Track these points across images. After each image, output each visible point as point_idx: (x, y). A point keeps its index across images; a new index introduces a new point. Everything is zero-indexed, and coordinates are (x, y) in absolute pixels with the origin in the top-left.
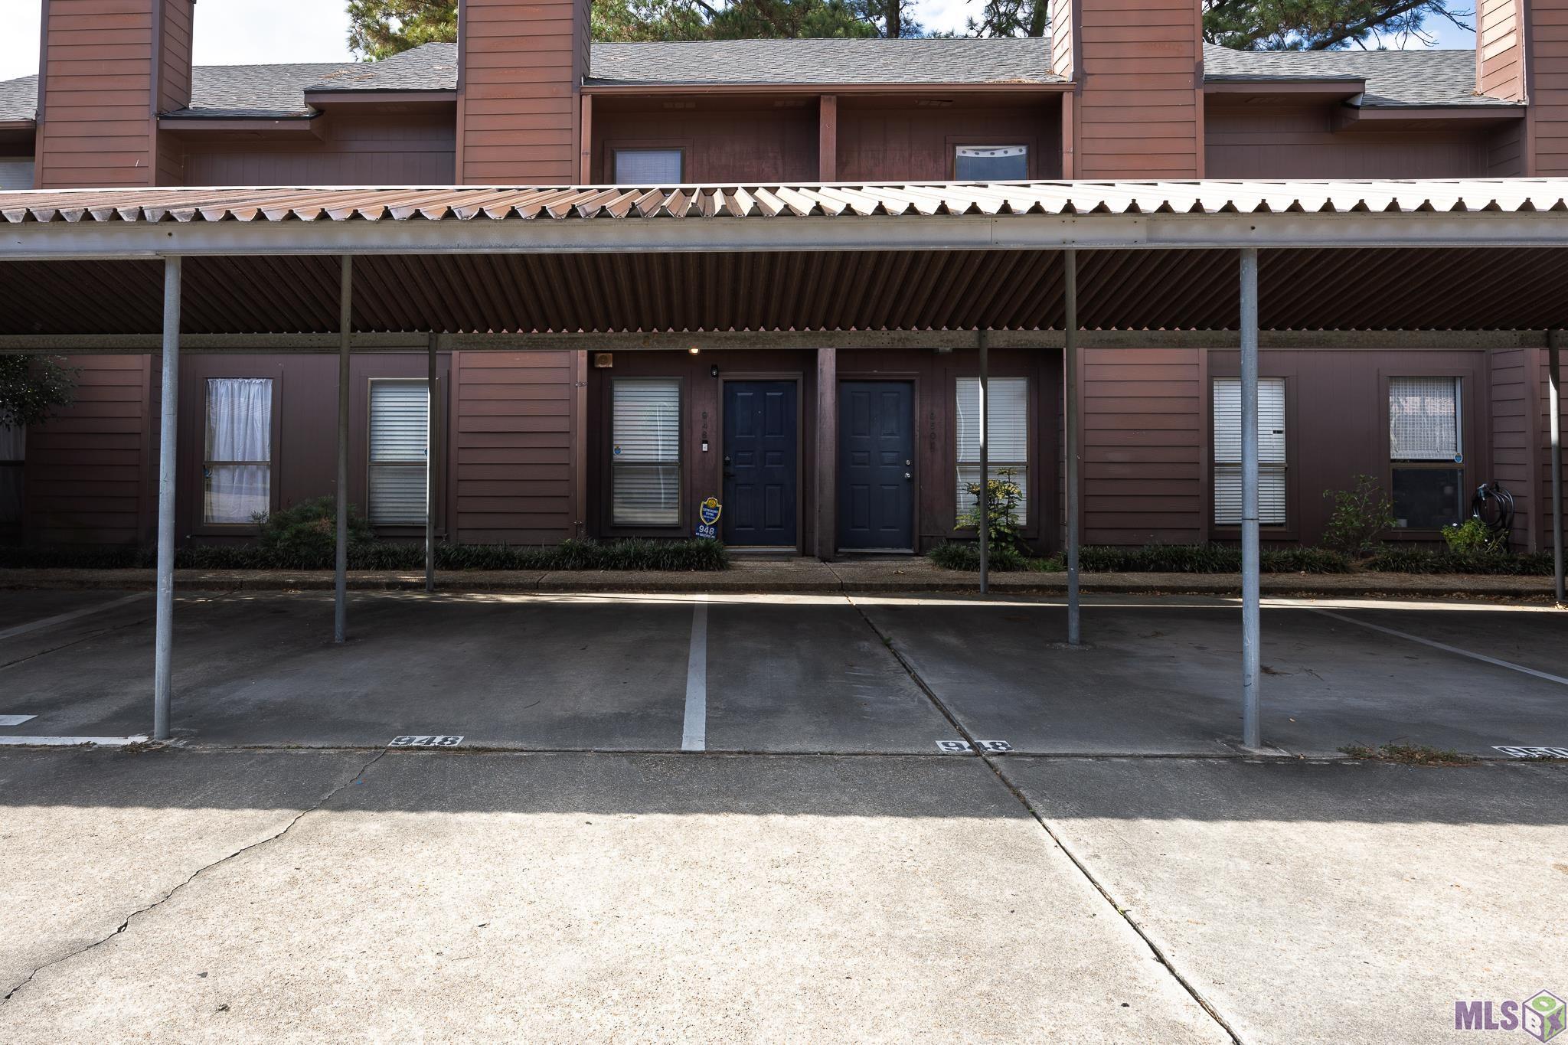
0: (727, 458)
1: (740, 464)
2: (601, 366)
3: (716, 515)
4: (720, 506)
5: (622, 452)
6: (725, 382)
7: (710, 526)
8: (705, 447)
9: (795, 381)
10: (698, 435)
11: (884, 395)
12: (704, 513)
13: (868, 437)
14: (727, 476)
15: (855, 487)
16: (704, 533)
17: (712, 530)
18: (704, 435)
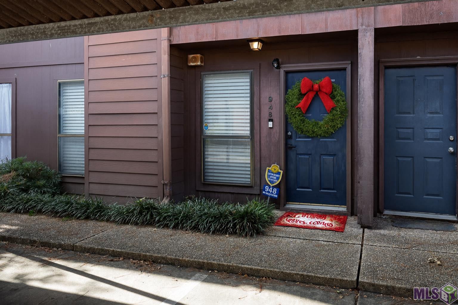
0: (289, 133)
1: (300, 138)
2: (192, 64)
3: (278, 178)
4: (282, 172)
5: (209, 128)
6: (287, 73)
7: (273, 187)
8: (270, 124)
9: (345, 69)
10: (265, 114)
11: (428, 78)
12: (269, 176)
13: (412, 115)
14: (288, 148)
15: (399, 159)
16: (268, 192)
17: (275, 190)
18: (270, 114)
